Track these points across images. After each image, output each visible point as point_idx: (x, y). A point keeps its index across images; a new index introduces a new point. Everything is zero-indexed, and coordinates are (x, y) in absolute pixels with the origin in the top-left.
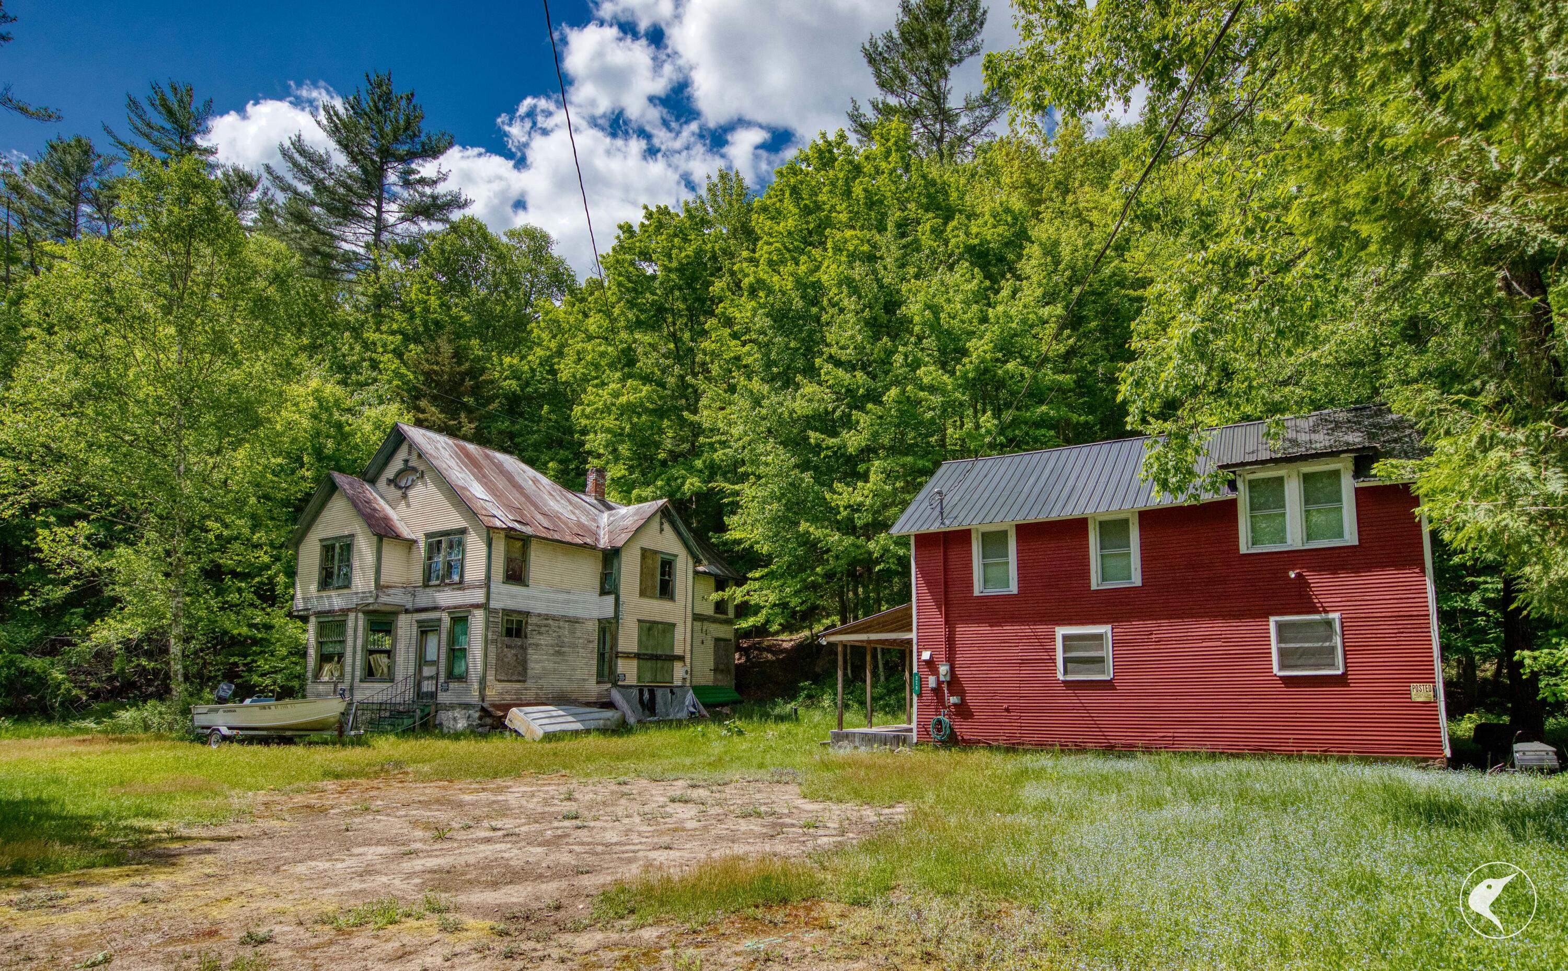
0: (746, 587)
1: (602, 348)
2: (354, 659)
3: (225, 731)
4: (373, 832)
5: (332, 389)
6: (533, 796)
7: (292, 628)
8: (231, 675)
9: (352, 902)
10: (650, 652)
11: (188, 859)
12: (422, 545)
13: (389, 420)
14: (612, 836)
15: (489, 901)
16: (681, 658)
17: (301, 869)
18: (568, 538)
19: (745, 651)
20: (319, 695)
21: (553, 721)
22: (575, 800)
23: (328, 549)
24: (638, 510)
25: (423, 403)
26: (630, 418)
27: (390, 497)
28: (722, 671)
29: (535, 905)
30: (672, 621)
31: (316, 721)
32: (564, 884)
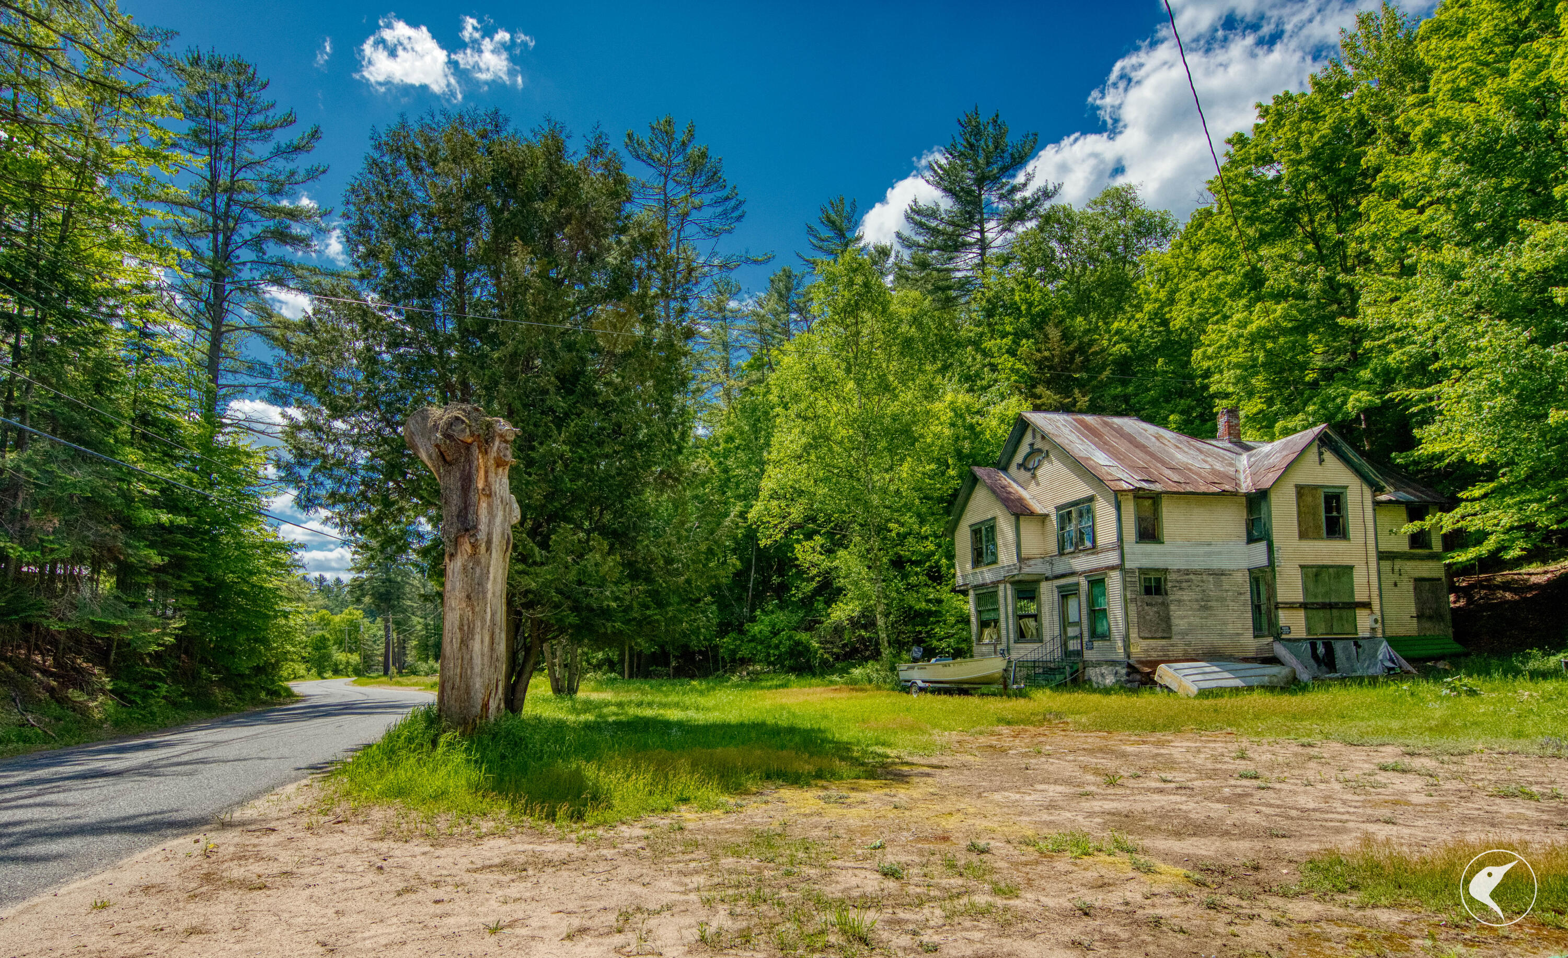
0: (1458, 512)
1: (1221, 279)
2: (1007, 624)
3: (920, 684)
4: (1048, 772)
5: (963, 398)
6: (1199, 751)
7: (957, 601)
8: (918, 641)
9: (1046, 830)
10: (1320, 600)
11: (916, 780)
12: (1054, 518)
13: (1011, 413)
14: (1306, 801)
15: (1177, 849)
16: (1367, 605)
17: (997, 797)
18: (1203, 488)
19: (1465, 592)
20: (983, 655)
21: (1207, 677)
22: (1251, 759)
23: (976, 532)
24: (1286, 444)
25: (1039, 390)
26: (1263, 346)
27: (1021, 480)
28: (1430, 618)
29: (1228, 861)
30: (1346, 561)
31: (984, 677)
32: (1258, 845)
